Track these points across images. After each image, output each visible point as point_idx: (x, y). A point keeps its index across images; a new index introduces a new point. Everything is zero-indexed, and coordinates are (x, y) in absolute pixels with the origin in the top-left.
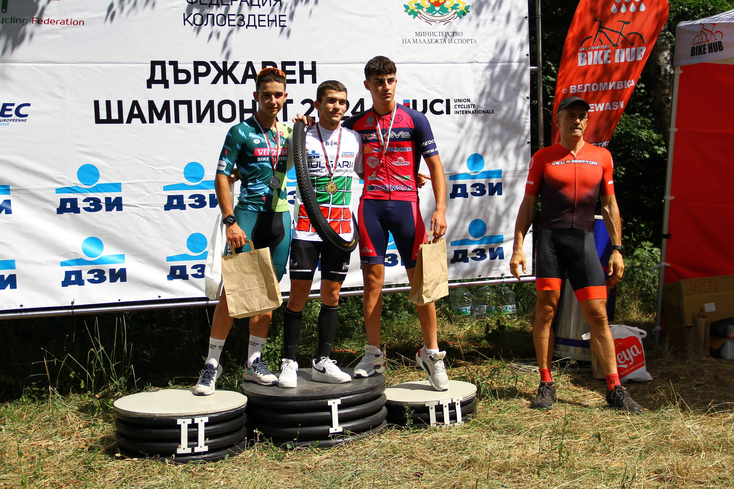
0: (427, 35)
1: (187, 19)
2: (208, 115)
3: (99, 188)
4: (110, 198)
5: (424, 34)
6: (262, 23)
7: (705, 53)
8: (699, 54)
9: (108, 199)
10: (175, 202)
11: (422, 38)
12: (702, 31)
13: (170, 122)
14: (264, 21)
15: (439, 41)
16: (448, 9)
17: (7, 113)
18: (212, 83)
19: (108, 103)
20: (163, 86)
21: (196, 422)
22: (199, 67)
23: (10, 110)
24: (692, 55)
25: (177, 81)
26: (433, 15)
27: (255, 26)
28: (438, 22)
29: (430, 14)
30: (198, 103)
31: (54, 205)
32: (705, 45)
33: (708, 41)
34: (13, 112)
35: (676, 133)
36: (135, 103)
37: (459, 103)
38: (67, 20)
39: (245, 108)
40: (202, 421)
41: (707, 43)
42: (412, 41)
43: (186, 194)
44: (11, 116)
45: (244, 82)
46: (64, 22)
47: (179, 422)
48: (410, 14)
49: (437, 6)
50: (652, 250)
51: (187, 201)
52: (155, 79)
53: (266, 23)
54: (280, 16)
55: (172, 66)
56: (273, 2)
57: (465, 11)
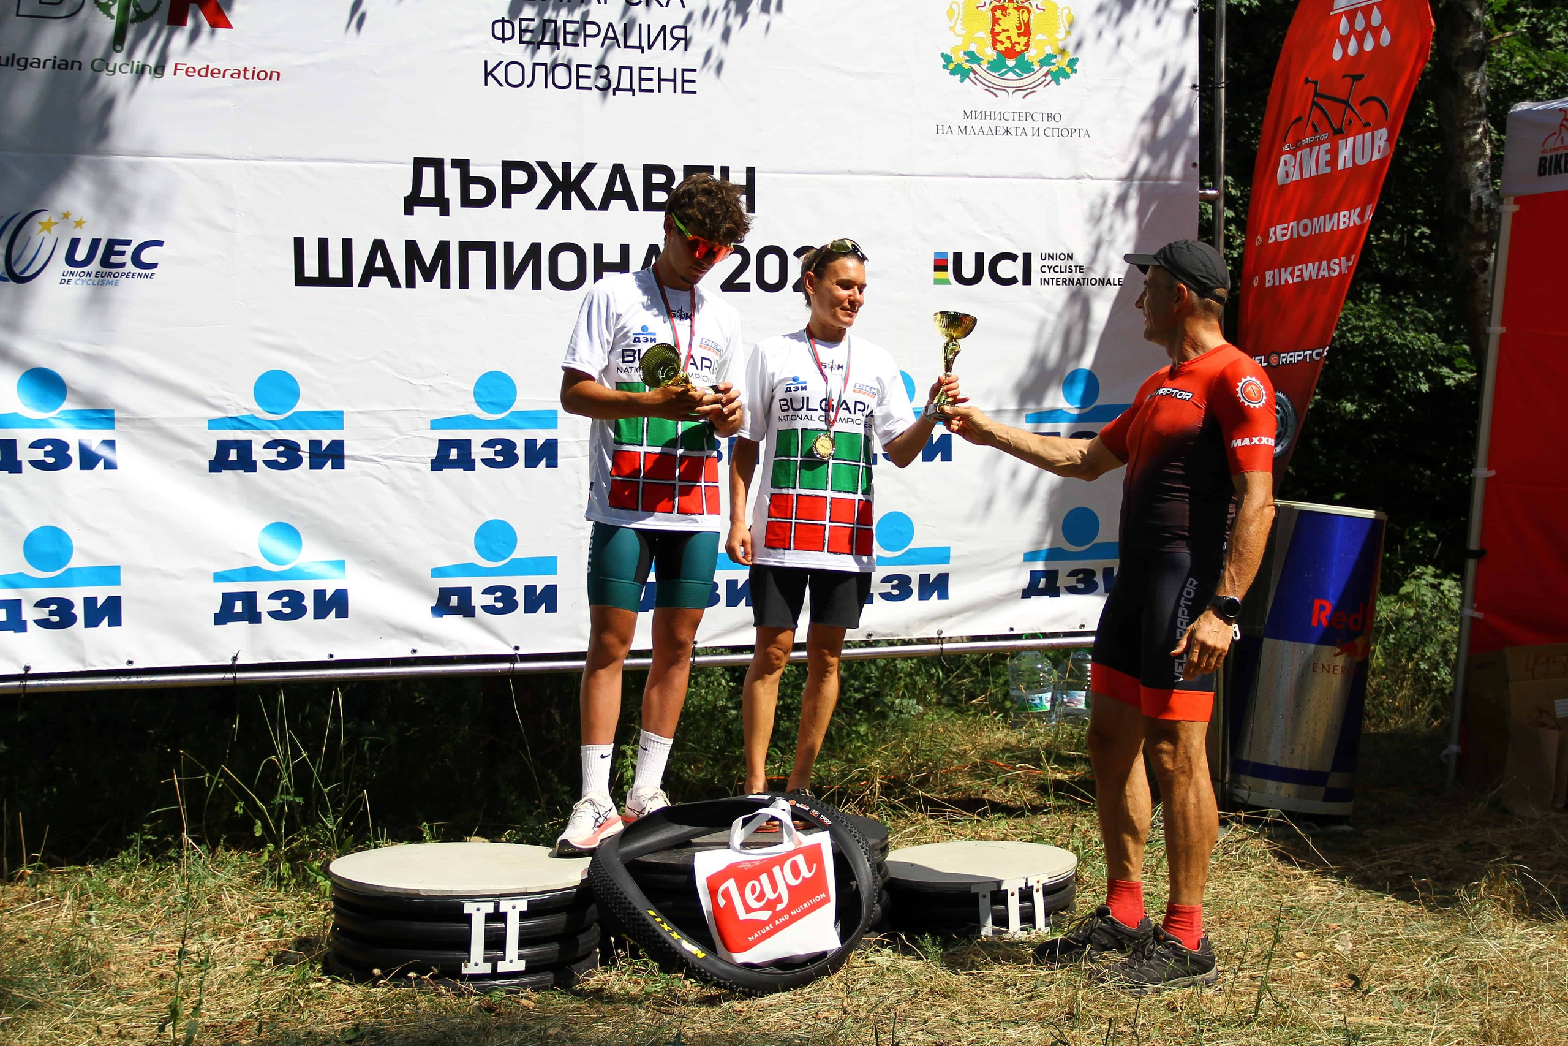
0: (988, 118)
1: (491, 73)
2: (528, 273)
3: (298, 421)
4: (320, 442)
5: (983, 115)
6: (645, 85)
8: (1555, 173)
9: (315, 444)
10: (454, 454)
11: (977, 124)
12: (1562, 125)
13: (448, 287)
14: (651, 80)
15: (1013, 131)
16: (1032, 64)
17: (114, 259)
18: (539, 207)
19: (323, 244)
20: (436, 210)
21: (502, 910)
22: (513, 172)
23: (122, 253)
24: (1541, 174)
25: (466, 201)
26: (1001, 77)
27: (631, 90)
28: (1011, 91)
29: (996, 74)
30: (509, 247)
31: (205, 454)
34: (127, 259)
35: (1502, 336)
36: (379, 246)
37: (1051, 263)
38: (246, 70)
39: (605, 260)
40: (514, 908)
42: (955, 130)
43: (477, 437)
44: (123, 265)
45: (604, 206)
46: (239, 74)
47: (469, 908)
48: (953, 73)
49: (1011, 58)
50: (1440, 584)
51: (478, 453)
52: (422, 196)
53: (654, 85)
54: (683, 70)
55: (458, 170)
56: (671, 42)
57: (1068, 70)
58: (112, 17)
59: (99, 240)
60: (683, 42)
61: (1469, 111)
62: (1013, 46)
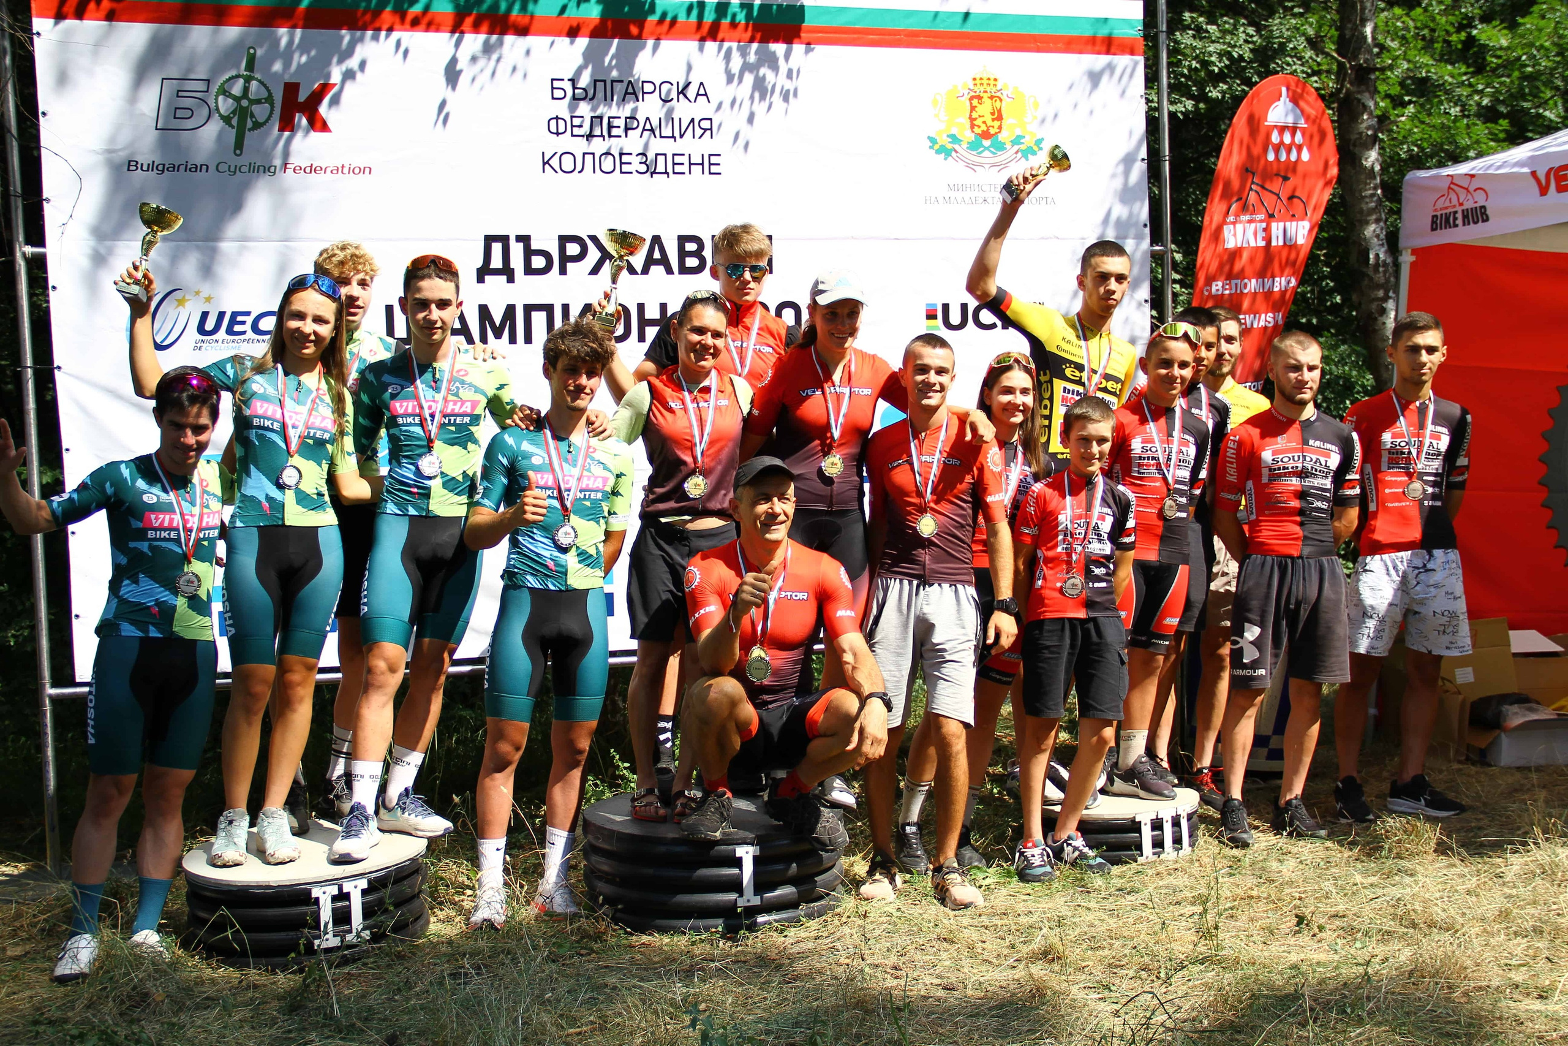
0: (969, 189)
1: (547, 162)
5: (964, 187)
6: (678, 169)
7: (1456, 226)
8: (1446, 228)
11: (959, 195)
12: (1449, 188)
13: (516, 343)
14: (683, 164)
15: (990, 200)
16: (1004, 143)
17: (237, 328)
18: (590, 274)
20: (504, 278)
21: (345, 891)
22: (568, 245)
23: (243, 323)
24: (1433, 229)
25: (529, 271)
26: (978, 155)
27: (666, 173)
28: (987, 166)
29: (974, 153)
30: (566, 308)
32: (1456, 212)
33: (1461, 204)
34: (247, 327)
38: (343, 167)
39: (647, 317)
40: (356, 887)
41: (1459, 209)
42: (941, 200)
44: (244, 333)
45: (645, 271)
46: (338, 170)
47: (316, 892)
48: (938, 152)
49: (986, 139)
52: (491, 267)
53: (685, 168)
54: (710, 155)
55: (521, 244)
56: (699, 132)
57: (1035, 148)
58: (233, 127)
59: (224, 313)
60: (709, 132)
61: (1366, 184)
62: (988, 128)
